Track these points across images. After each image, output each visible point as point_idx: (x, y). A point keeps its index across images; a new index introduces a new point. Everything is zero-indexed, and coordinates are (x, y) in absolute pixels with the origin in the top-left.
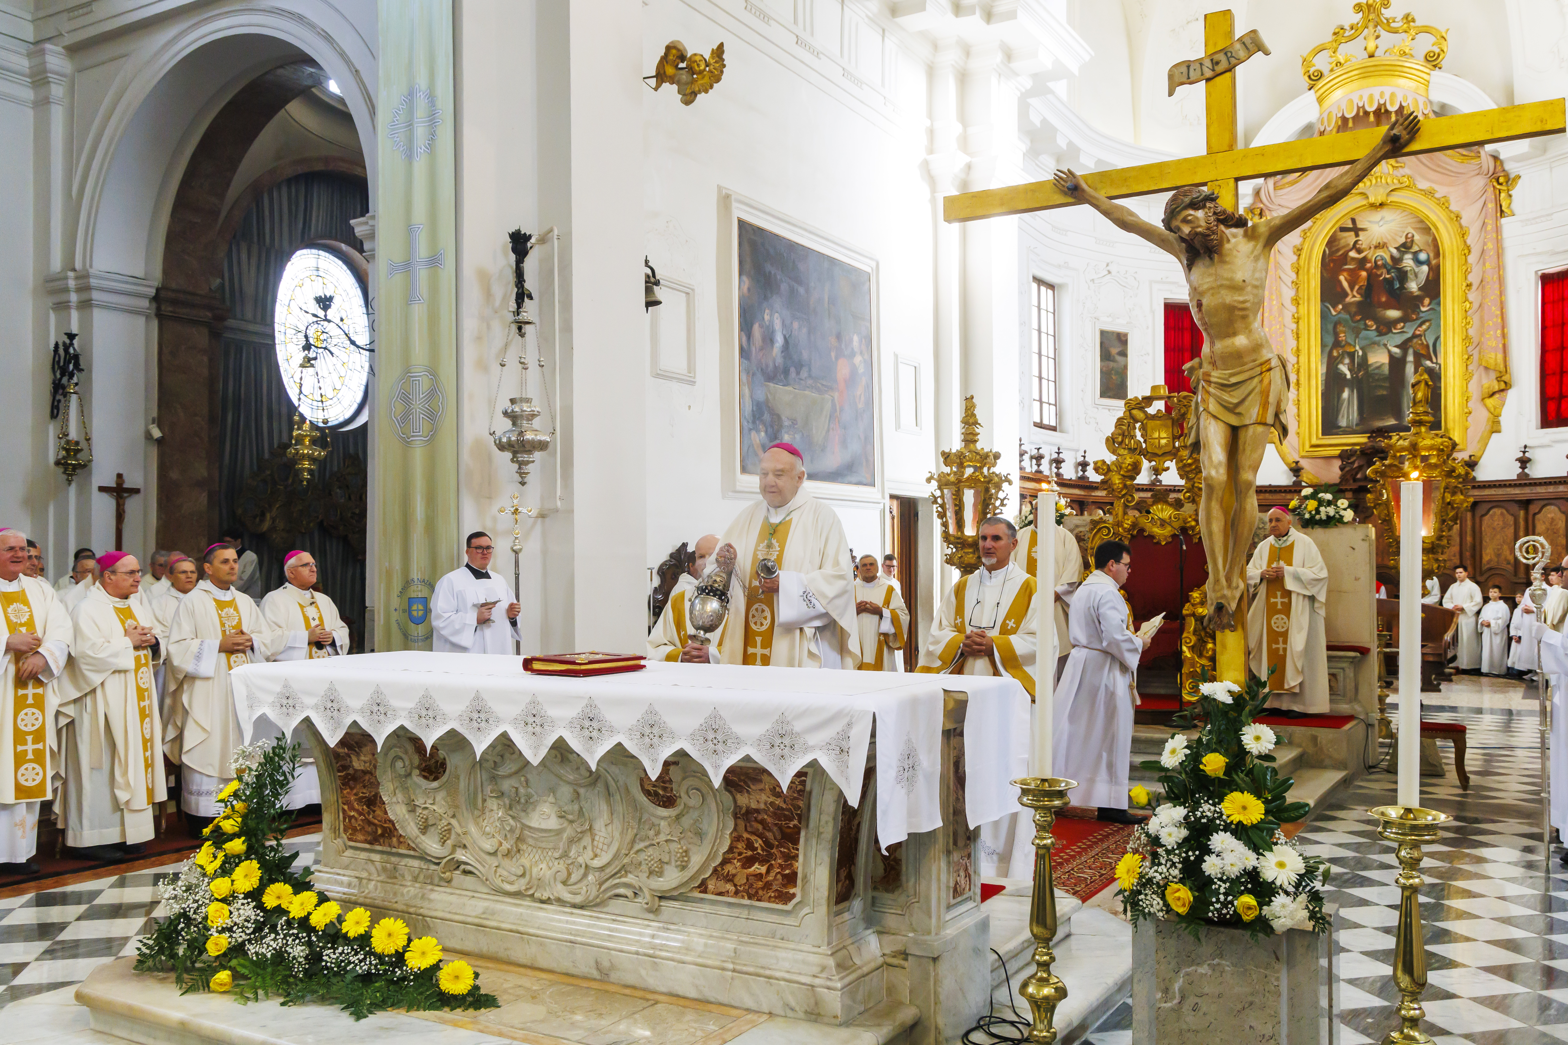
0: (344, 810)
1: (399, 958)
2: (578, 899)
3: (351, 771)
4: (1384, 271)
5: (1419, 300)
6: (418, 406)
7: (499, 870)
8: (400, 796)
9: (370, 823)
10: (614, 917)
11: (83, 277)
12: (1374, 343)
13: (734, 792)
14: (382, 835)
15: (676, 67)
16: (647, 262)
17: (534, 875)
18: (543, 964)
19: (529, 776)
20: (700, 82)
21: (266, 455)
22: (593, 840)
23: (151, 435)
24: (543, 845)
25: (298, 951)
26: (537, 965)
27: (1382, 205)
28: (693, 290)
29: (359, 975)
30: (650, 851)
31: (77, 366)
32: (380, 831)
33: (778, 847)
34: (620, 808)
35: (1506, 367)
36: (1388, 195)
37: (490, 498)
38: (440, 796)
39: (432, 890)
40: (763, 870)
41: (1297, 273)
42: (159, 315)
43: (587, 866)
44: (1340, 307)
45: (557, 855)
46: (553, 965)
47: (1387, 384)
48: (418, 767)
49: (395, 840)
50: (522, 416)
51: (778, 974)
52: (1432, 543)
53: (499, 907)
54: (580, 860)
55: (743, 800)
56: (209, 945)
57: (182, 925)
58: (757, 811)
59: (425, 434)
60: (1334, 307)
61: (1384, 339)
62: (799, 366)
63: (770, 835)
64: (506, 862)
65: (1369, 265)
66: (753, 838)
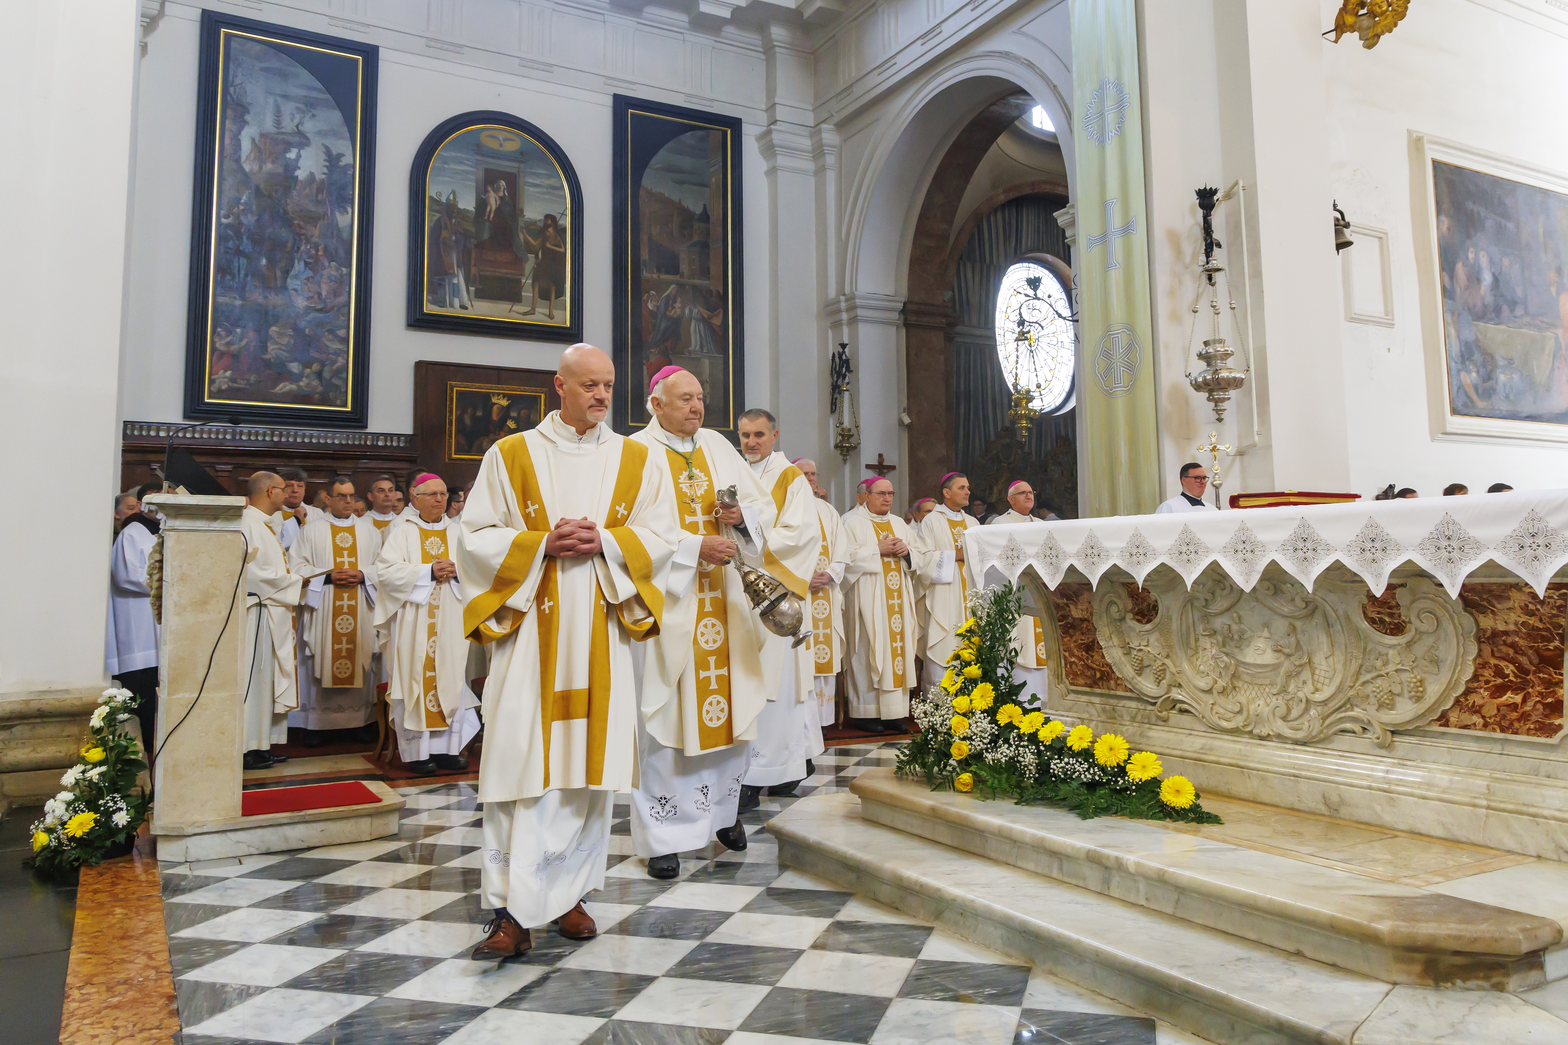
0: (1065, 657)
1: (1121, 771)
2: (1300, 735)
3: (1070, 620)
6: (1119, 361)
7: (1215, 707)
8: (1115, 641)
9: (1089, 668)
10: (1341, 753)
11: (851, 298)
13: (1476, 614)
14: (1101, 679)
15: (1357, 15)
16: (1335, 206)
17: (1251, 713)
18: (1265, 798)
19: (1241, 613)
20: (1382, 24)
21: (993, 438)
22: (1313, 674)
23: (903, 422)
24: (1260, 681)
25: (1029, 758)
26: (1259, 800)
28: (1386, 234)
29: (1084, 783)
30: (1379, 682)
31: (848, 370)
32: (1098, 675)
33: (1535, 673)
34: (1341, 639)
37: (1189, 439)
38: (1153, 638)
39: (1150, 728)
40: (1518, 699)
42: (907, 325)
43: (1308, 701)
45: (1275, 691)
46: (1276, 800)
48: (1131, 611)
49: (1112, 682)
50: (1215, 356)
51: (1546, 812)
53: (1216, 743)
54: (1300, 694)
55: (1487, 622)
56: (954, 751)
57: (931, 736)
58: (1506, 633)
59: (1126, 384)
62: (1513, 304)
63: (1524, 660)
64: (1221, 700)
66: (1502, 664)
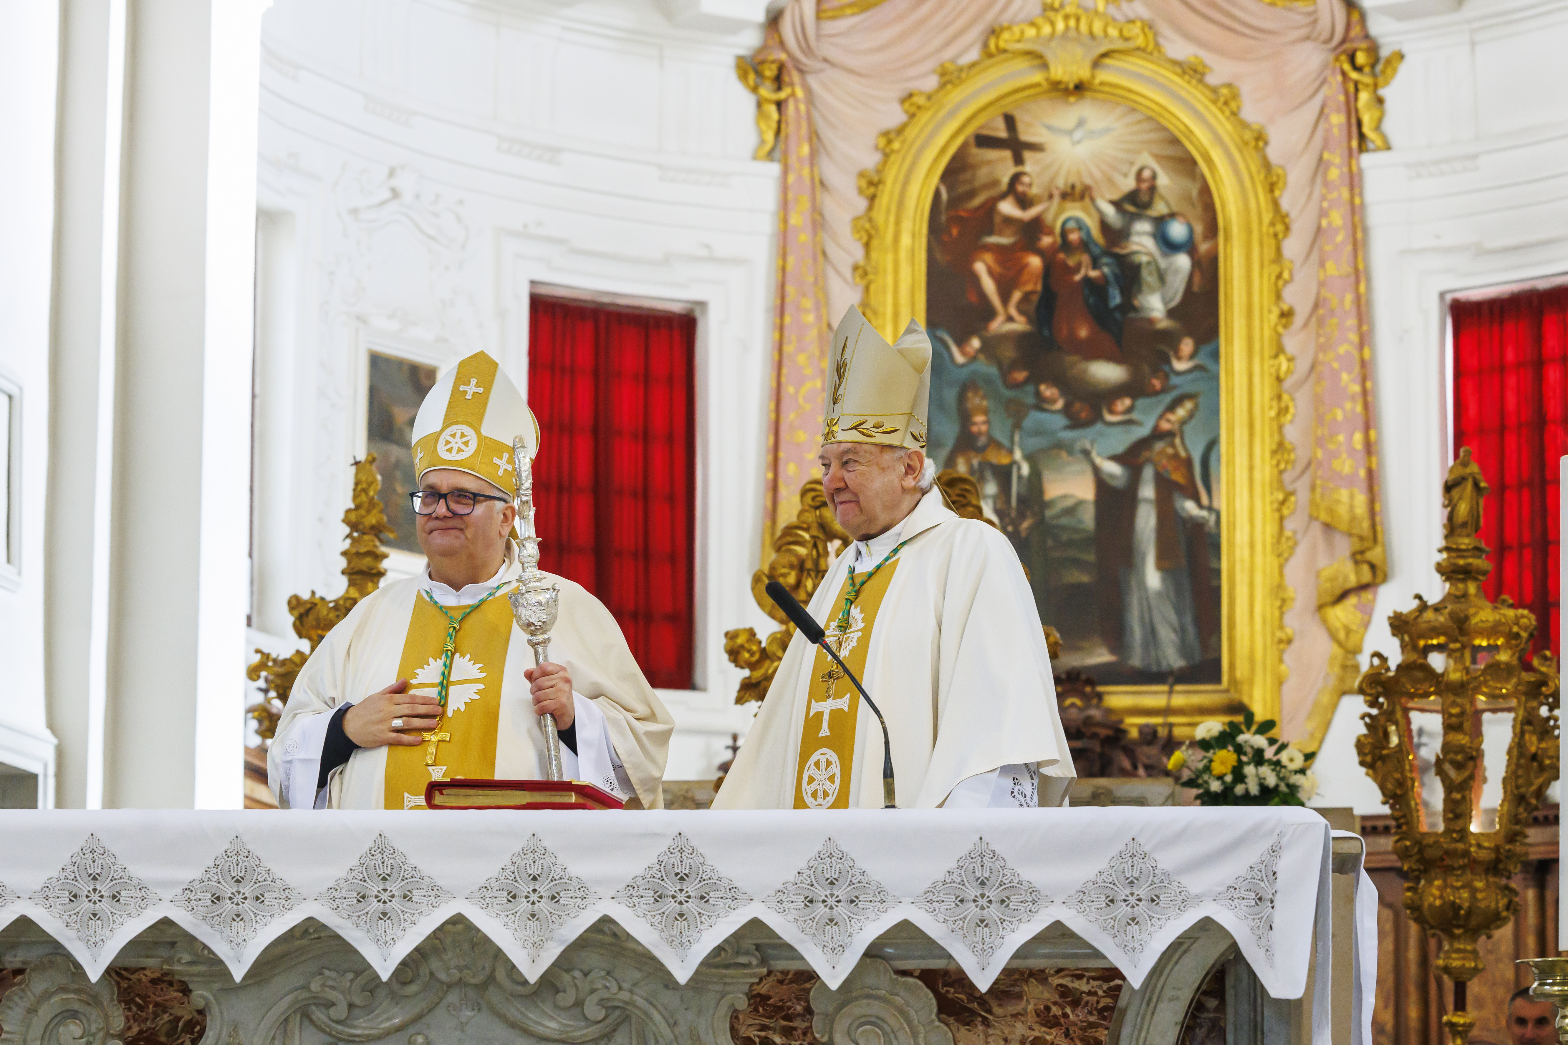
4: (1085, 259)
5: (1170, 339)
12: (1059, 446)
13: (954, 1024)
27: (1080, 88)
35: (1373, 526)
36: (1096, 64)
41: (867, 246)
44: (976, 343)
47: (1090, 557)
52: (1497, 849)
55: (972, 1040)
60: (961, 342)
61: (1084, 438)
65: (1046, 241)
